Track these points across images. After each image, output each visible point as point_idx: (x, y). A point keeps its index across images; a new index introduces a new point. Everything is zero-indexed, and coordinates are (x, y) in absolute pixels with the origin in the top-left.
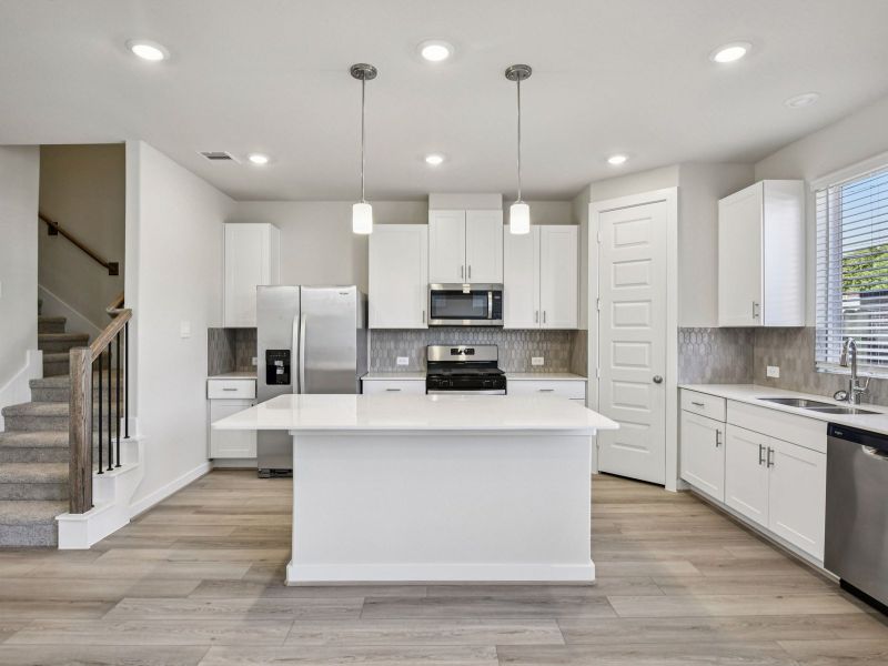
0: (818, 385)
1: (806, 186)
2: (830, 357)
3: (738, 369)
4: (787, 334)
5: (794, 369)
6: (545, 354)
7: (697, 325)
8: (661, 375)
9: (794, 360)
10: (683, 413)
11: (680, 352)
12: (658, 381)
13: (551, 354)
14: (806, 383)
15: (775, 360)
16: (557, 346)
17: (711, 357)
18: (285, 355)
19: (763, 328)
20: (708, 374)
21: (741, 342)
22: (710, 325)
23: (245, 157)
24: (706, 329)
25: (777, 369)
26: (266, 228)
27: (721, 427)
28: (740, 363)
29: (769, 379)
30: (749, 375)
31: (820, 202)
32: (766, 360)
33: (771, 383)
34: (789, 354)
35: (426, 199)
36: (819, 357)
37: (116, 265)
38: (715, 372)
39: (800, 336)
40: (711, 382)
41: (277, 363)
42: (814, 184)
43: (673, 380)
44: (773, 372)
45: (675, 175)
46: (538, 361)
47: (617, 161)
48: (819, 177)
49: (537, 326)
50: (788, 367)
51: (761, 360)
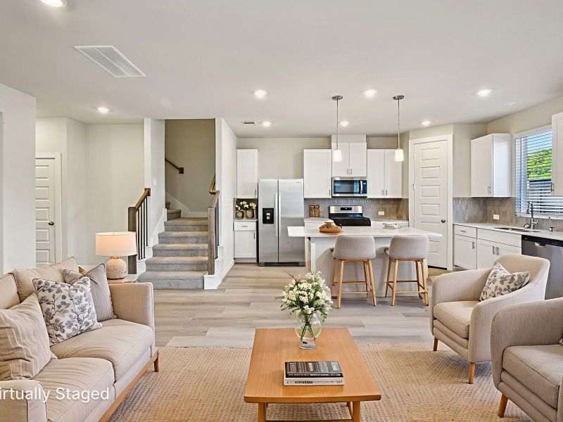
0: (517, 222)
1: (512, 136)
2: (522, 211)
3: (480, 217)
4: (502, 200)
5: (506, 215)
6: (384, 210)
7: (462, 196)
8: (444, 219)
9: (506, 212)
10: (455, 236)
11: (454, 209)
12: (443, 222)
13: (388, 210)
14: (511, 221)
15: (497, 212)
16: (391, 206)
17: (468, 211)
18: (272, 211)
19: (493, 198)
20: (467, 219)
21: (481, 204)
22: (467, 196)
23: (261, 123)
24: (465, 198)
25: (498, 216)
26: (256, 151)
27: (474, 240)
28: (481, 213)
29: (494, 220)
30: (485, 218)
31: (518, 143)
32: (493, 211)
33: (496, 222)
34: (503, 209)
35: (329, 137)
36: (517, 210)
37: (183, 169)
38: (469, 217)
39: (509, 202)
40: (468, 222)
41: (268, 214)
42: (515, 136)
43: (450, 221)
44: (496, 217)
45: (451, 129)
46: (381, 213)
47: (426, 123)
48: (517, 133)
49: (383, 197)
50: (503, 214)
51: (491, 211)
